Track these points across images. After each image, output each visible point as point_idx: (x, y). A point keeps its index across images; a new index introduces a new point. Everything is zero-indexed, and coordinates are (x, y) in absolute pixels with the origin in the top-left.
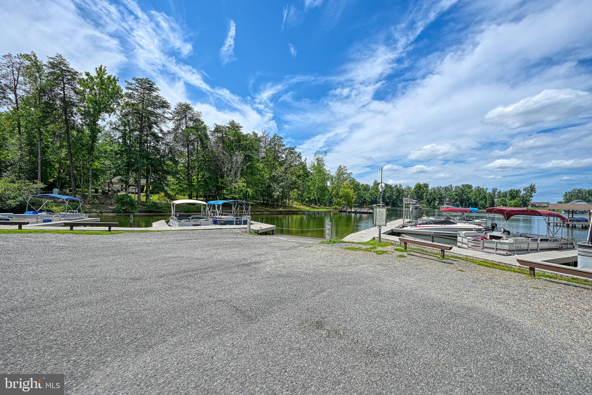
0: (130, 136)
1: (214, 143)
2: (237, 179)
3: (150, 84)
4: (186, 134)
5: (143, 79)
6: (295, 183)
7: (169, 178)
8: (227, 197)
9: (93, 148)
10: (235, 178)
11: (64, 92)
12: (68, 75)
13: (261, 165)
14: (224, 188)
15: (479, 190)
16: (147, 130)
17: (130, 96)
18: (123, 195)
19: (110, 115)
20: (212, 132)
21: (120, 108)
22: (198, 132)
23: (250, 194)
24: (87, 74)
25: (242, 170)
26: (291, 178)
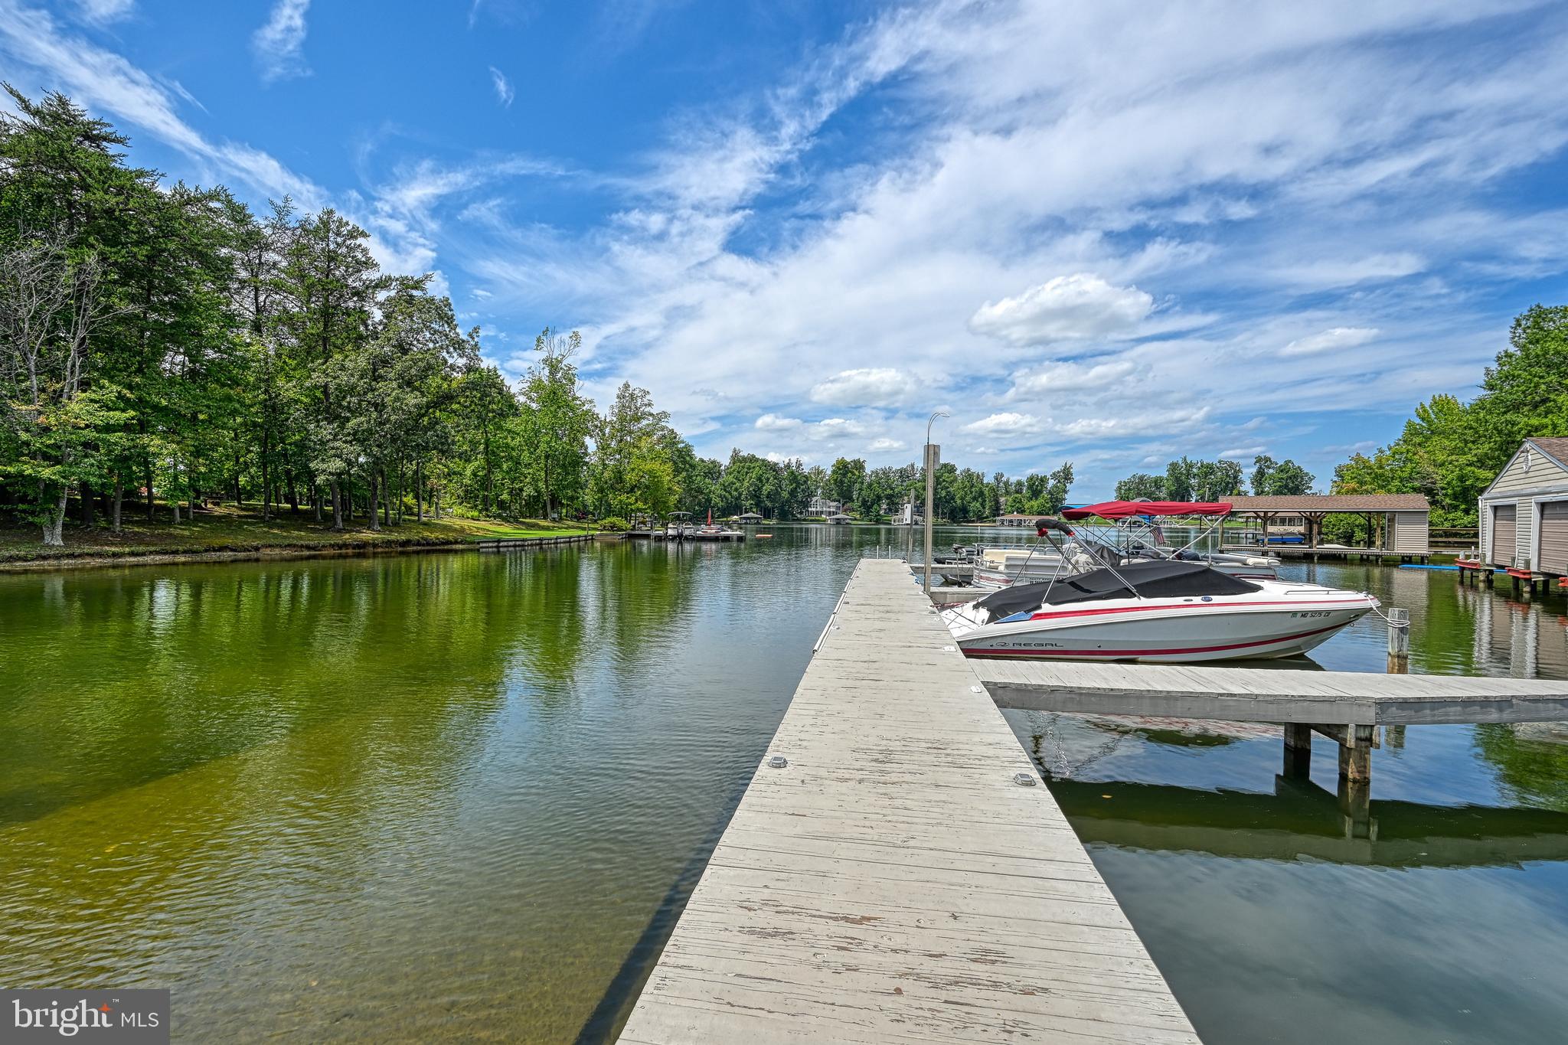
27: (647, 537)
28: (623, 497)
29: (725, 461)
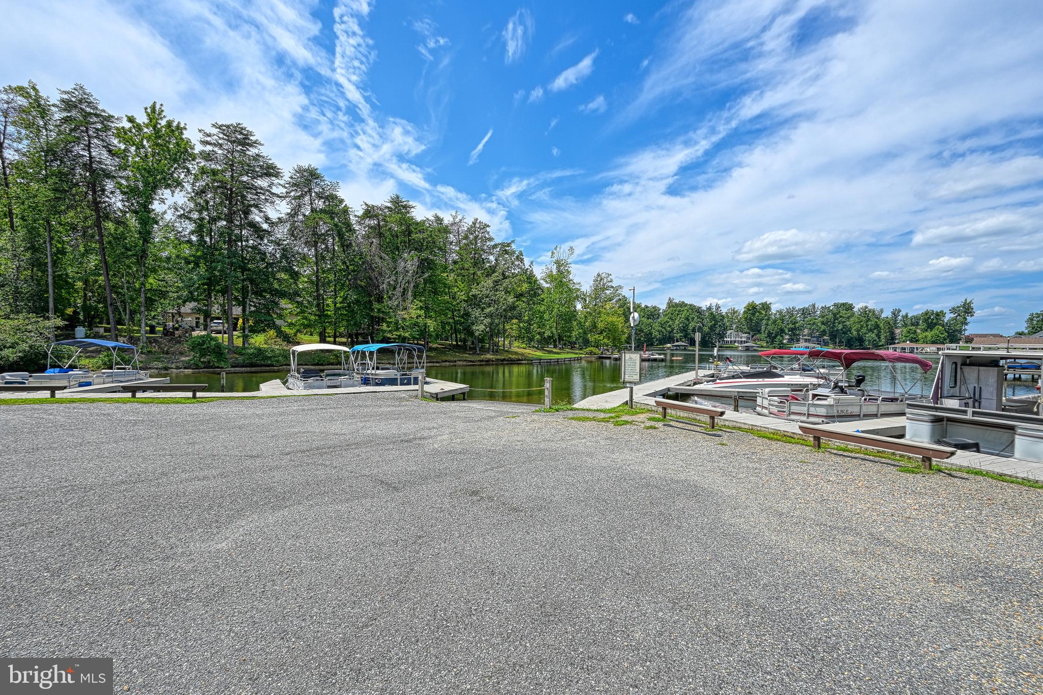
0: (211, 229)
1: (363, 237)
2: (408, 304)
3: (243, 135)
4: (312, 222)
5: (232, 125)
6: (513, 308)
7: (284, 303)
8: (389, 335)
9: (145, 253)
10: (404, 301)
11: (90, 153)
12: (96, 123)
13: (452, 277)
14: (383, 320)
15: (866, 313)
16: (240, 217)
17: (207, 157)
18: (203, 336)
19: (173, 192)
20: (358, 217)
21: (191, 178)
22: (332, 218)
23: (432, 329)
24: (131, 120)
25: (416, 286)
26: (505, 299)
27: (609, 358)
28: (597, 336)
29: (663, 307)
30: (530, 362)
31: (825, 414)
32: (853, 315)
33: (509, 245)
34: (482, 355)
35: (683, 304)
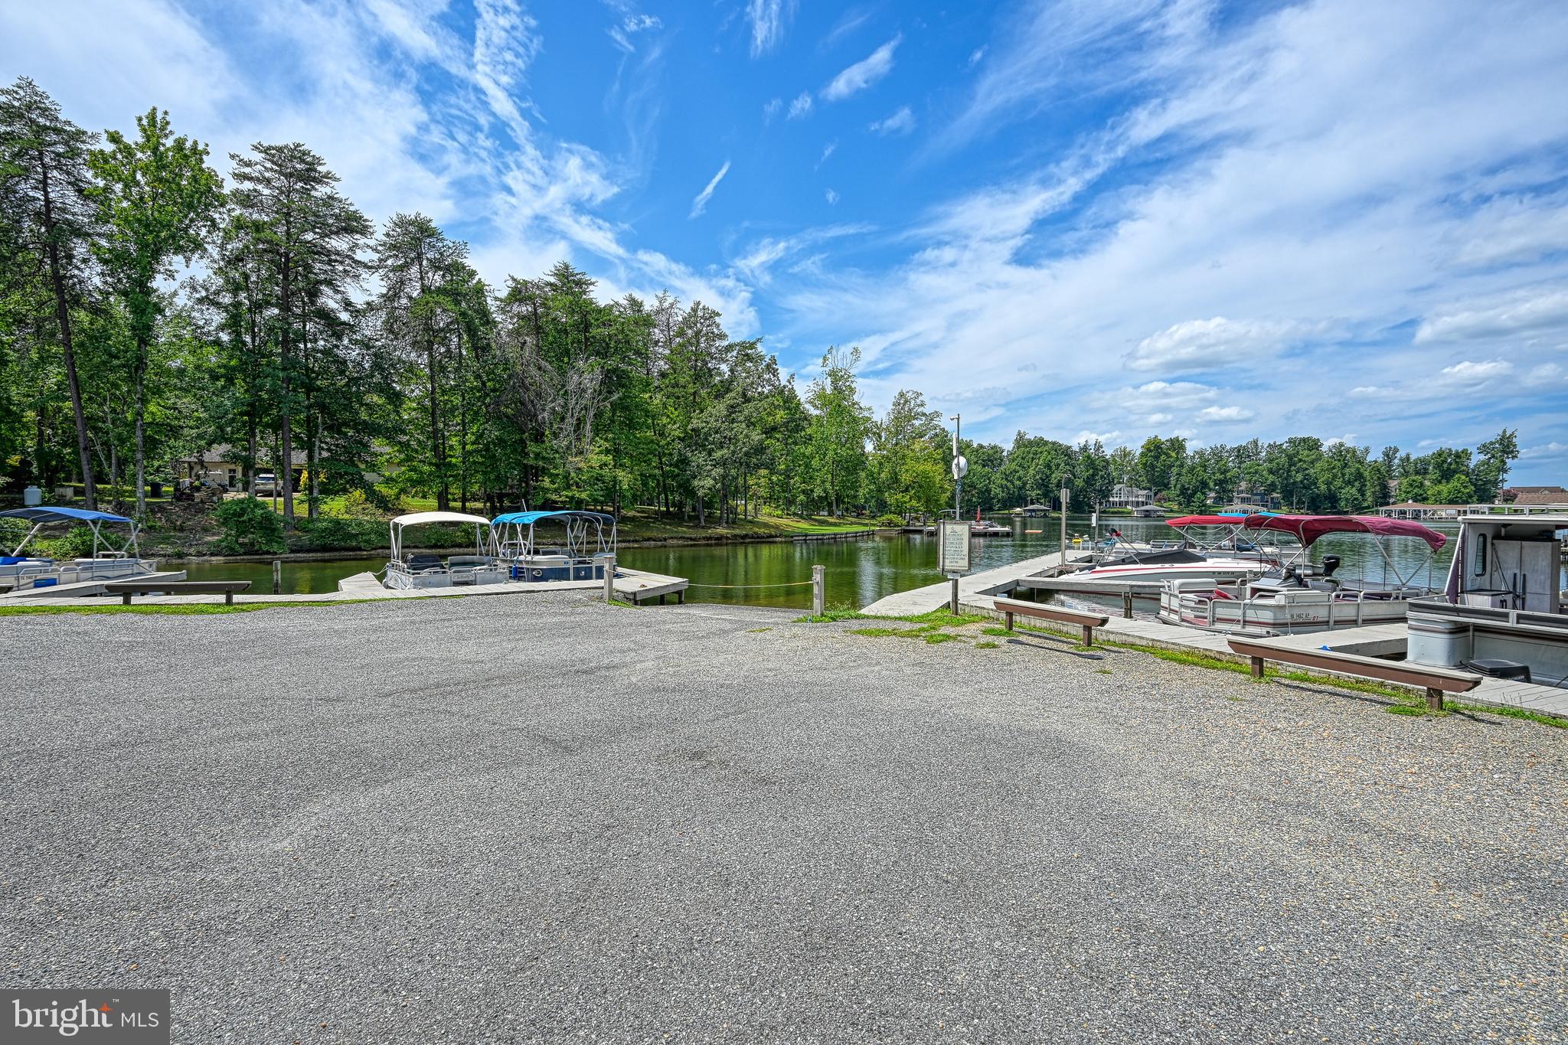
0: (253, 322)
1: (510, 333)
2: (585, 444)
3: (307, 163)
4: (423, 310)
5: (286, 147)
6: (760, 450)
7: (378, 445)
8: (554, 497)
9: (142, 363)
10: (579, 439)
11: (46, 194)
12: (55, 143)
13: (658, 399)
14: (544, 471)
15: (1342, 454)
16: (303, 301)
17: (246, 200)
18: (242, 501)
19: (188, 260)
20: (501, 300)
21: (218, 237)
22: (457, 303)
23: (626, 487)
24: (114, 138)
25: (598, 415)
26: (747, 436)
27: (920, 532)
28: (899, 496)
29: (1008, 446)
30: (790, 539)
31: (1272, 621)
32: (1319, 458)
33: (752, 346)
34: (710, 528)
35: (1041, 442)
